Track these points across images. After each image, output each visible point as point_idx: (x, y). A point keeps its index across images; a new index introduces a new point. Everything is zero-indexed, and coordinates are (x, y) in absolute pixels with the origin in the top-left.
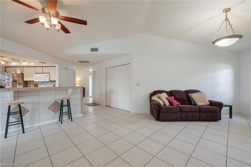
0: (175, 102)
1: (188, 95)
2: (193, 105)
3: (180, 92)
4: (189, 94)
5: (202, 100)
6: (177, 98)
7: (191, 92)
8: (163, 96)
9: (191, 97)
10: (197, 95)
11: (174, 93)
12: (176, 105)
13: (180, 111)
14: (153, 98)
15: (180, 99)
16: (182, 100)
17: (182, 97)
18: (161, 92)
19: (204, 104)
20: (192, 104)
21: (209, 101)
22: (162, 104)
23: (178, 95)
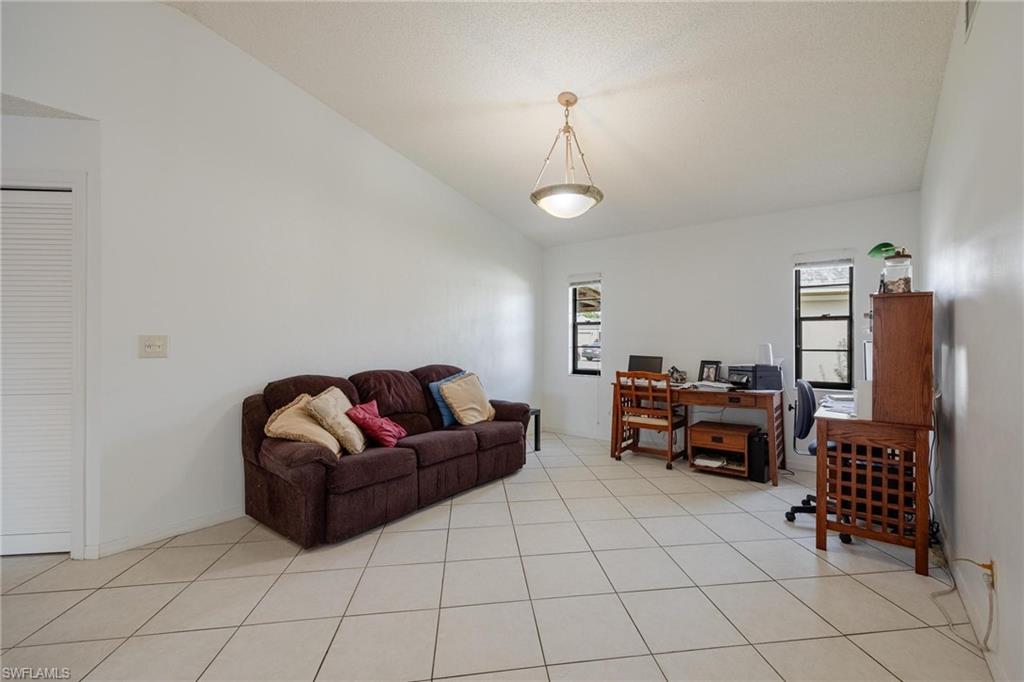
0: (390, 428)
1: (427, 392)
2: (448, 429)
3: (396, 377)
4: (433, 385)
5: (474, 402)
6: (389, 407)
7: (434, 375)
8: (335, 406)
9: (441, 396)
10: (459, 385)
11: (375, 386)
12: (394, 441)
13: (416, 465)
14: (282, 426)
15: (400, 410)
16: (410, 413)
17: (409, 402)
18: (315, 385)
19: (481, 419)
20: (442, 423)
21: (493, 404)
22: (334, 448)
23: (392, 391)
